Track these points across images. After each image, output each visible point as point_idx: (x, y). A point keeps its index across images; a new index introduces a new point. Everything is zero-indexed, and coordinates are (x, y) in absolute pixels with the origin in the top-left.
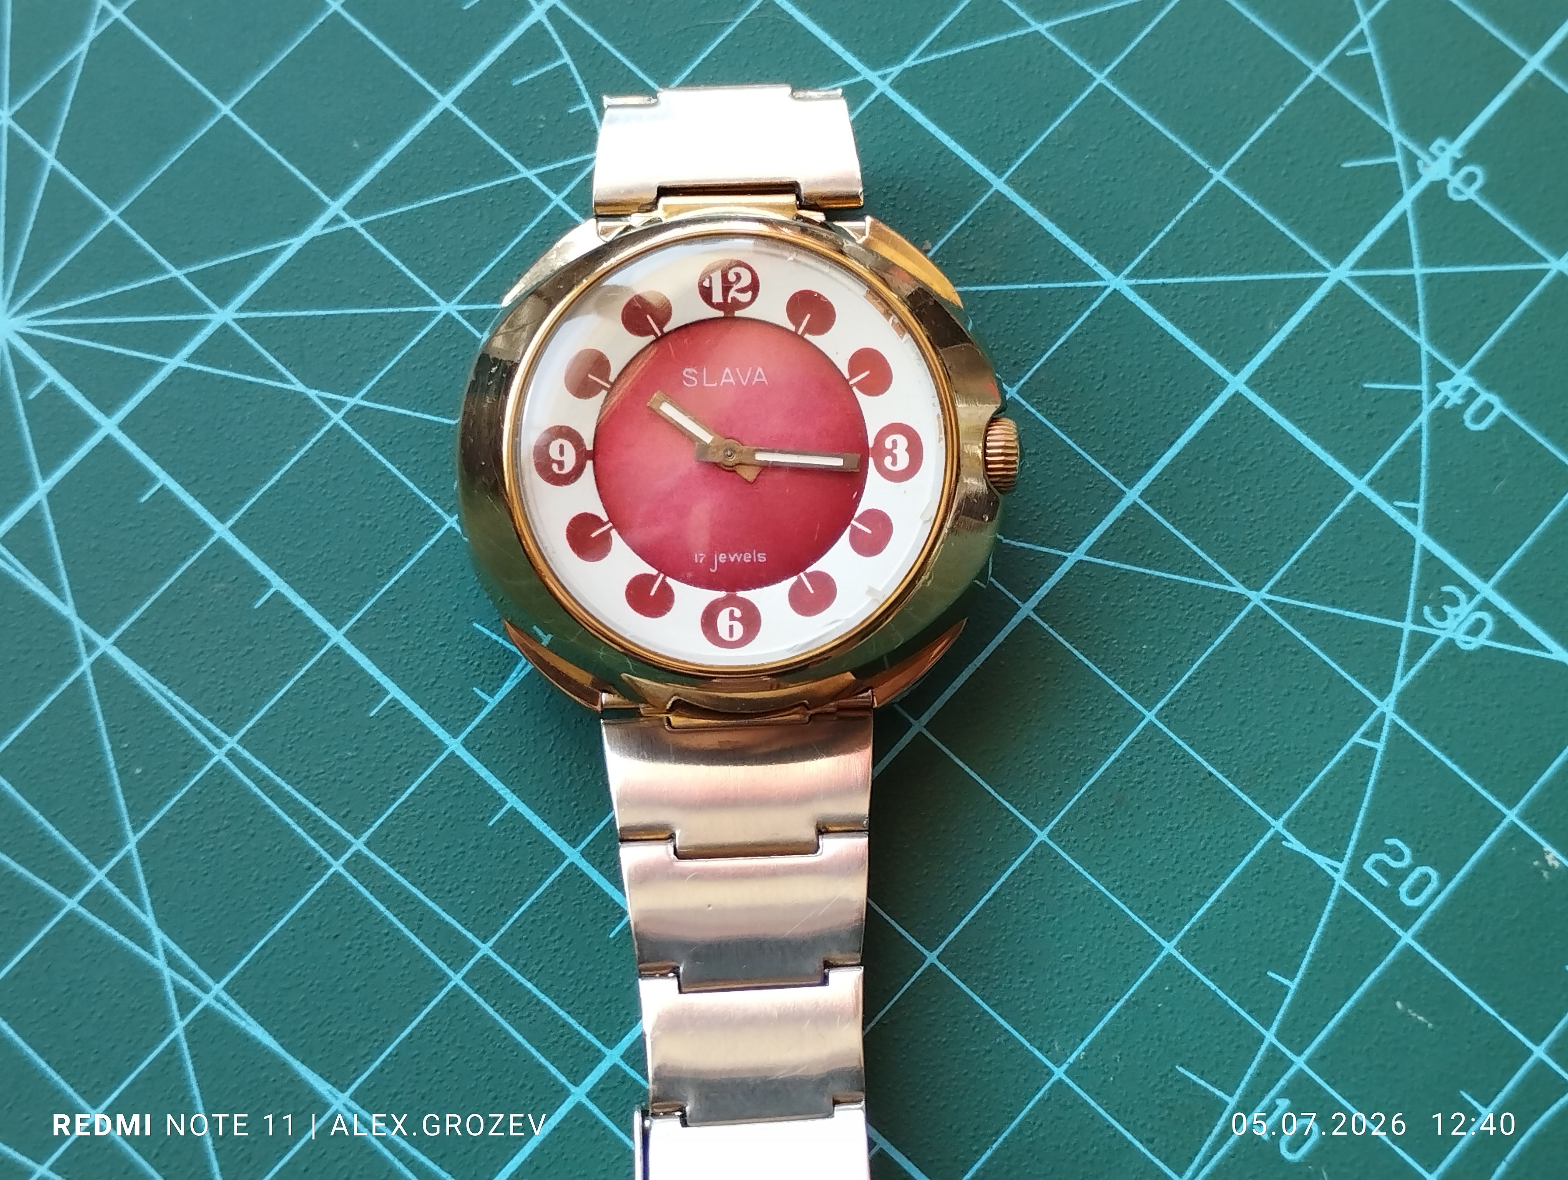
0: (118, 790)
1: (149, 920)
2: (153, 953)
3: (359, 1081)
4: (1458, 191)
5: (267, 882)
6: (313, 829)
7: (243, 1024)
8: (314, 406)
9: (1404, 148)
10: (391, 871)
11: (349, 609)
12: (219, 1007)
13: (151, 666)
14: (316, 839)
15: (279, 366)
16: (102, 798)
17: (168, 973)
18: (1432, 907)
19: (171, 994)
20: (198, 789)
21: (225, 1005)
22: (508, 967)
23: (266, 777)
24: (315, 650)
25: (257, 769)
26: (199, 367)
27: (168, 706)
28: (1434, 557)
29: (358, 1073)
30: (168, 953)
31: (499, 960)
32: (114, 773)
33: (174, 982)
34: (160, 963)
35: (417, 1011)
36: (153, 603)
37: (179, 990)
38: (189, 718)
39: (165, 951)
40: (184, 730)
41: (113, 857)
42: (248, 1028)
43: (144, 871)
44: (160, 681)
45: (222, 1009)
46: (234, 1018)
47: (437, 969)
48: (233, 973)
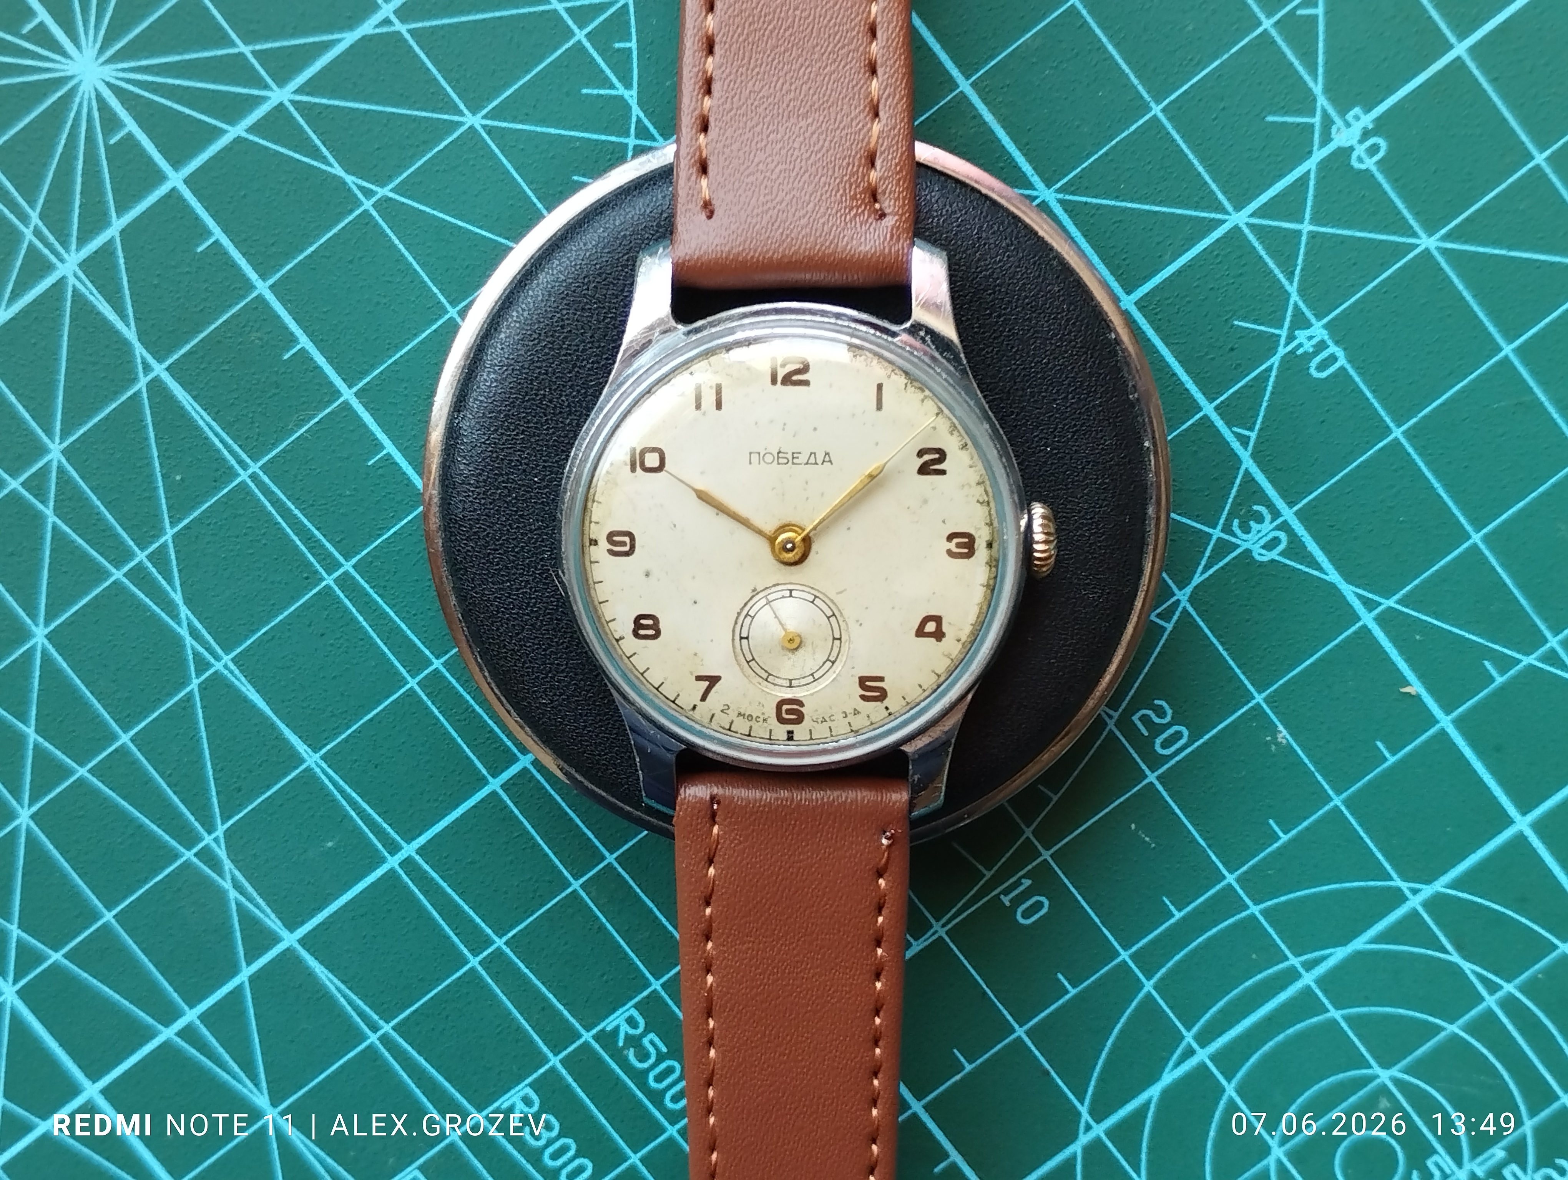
0: (161, 491)
1: (178, 598)
2: (179, 623)
3: (329, 747)
4: (1360, 160)
5: (272, 583)
6: (314, 547)
7: (243, 689)
8: (349, 190)
9: (1325, 112)
10: (371, 591)
11: (360, 373)
12: (226, 672)
13: (194, 393)
14: (313, 555)
15: (324, 150)
16: (147, 494)
17: (189, 641)
18: (1178, 758)
19: (191, 657)
20: (224, 500)
21: (232, 672)
22: (453, 681)
23: (279, 500)
24: (330, 402)
25: (273, 492)
26: (256, 139)
27: (206, 429)
28: (1253, 479)
29: (329, 740)
30: (190, 625)
31: (448, 675)
32: (159, 475)
33: (193, 648)
34: (184, 632)
35: (379, 703)
36: (201, 341)
37: (196, 654)
38: (222, 441)
39: (188, 624)
40: (218, 451)
41: (152, 543)
42: (248, 693)
43: (177, 558)
44: (201, 406)
45: (229, 675)
46: (236, 682)
47: (397, 673)
48: (239, 650)
